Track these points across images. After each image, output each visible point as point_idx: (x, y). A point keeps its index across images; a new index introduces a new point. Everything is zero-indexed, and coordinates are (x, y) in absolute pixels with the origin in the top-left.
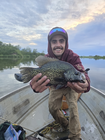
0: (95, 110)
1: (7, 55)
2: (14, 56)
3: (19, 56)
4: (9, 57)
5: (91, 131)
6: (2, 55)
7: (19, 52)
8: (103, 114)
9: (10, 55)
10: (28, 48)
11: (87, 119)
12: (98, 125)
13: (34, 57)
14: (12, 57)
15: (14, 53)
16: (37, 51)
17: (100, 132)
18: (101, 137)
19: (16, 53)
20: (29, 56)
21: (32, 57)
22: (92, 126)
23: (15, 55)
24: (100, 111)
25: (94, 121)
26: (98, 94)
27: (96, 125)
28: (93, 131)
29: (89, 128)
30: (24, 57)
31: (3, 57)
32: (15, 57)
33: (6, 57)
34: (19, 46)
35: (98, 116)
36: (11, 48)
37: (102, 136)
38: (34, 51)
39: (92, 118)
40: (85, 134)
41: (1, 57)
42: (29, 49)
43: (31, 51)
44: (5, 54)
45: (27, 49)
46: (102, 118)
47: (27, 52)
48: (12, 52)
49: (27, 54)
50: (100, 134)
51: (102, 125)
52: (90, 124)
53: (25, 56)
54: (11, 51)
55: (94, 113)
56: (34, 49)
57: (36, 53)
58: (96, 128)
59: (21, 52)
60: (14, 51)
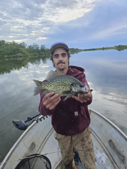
0: (104, 138)
1: (11, 55)
2: (18, 55)
3: (24, 55)
4: (13, 57)
5: (103, 161)
6: (6, 56)
7: (24, 51)
8: (112, 143)
9: (14, 55)
10: (34, 44)
11: (97, 148)
12: (109, 154)
13: (42, 55)
14: (17, 57)
15: (19, 52)
16: (45, 47)
17: (111, 162)
18: (113, 167)
19: (21, 52)
20: (37, 54)
21: (40, 55)
22: (103, 155)
23: (20, 54)
24: (109, 140)
25: (104, 150)
26: (104, 121)
27: (107, 154)
28: (105, 161)
29: (101, 158)
30: (31, 56)
31: (7, 58)
32: (21, 57)
33: (11, 57)
34: (24, 43)
35: (107, 144)
36: (14, 47)
37: (113, 165)
38: (41, 47)
39: (102, 147)
40: (98, 165)
41: (5, 58)
42: (36, 45)
43: (39, 48)
44: (9, 55)
45: (34, 46)
46: (112, 147)
47: (33, 49)
48: (16, 52)
49: (34, 52)
50: (111, 164)
51: (112, 155)
52: (101, 154)
53: (32, 54)
54: (15, 50)
55: (103, 141)
56: (42, 45)
57: (44, 49)
58: (107, 157)
59: (27, 50)
60: (19, 49)
